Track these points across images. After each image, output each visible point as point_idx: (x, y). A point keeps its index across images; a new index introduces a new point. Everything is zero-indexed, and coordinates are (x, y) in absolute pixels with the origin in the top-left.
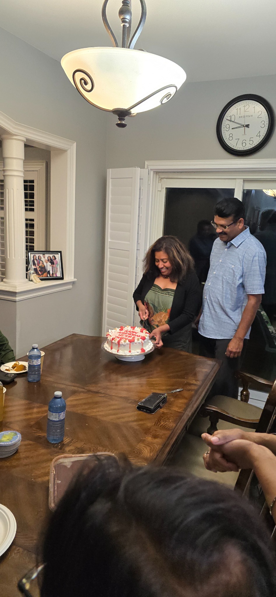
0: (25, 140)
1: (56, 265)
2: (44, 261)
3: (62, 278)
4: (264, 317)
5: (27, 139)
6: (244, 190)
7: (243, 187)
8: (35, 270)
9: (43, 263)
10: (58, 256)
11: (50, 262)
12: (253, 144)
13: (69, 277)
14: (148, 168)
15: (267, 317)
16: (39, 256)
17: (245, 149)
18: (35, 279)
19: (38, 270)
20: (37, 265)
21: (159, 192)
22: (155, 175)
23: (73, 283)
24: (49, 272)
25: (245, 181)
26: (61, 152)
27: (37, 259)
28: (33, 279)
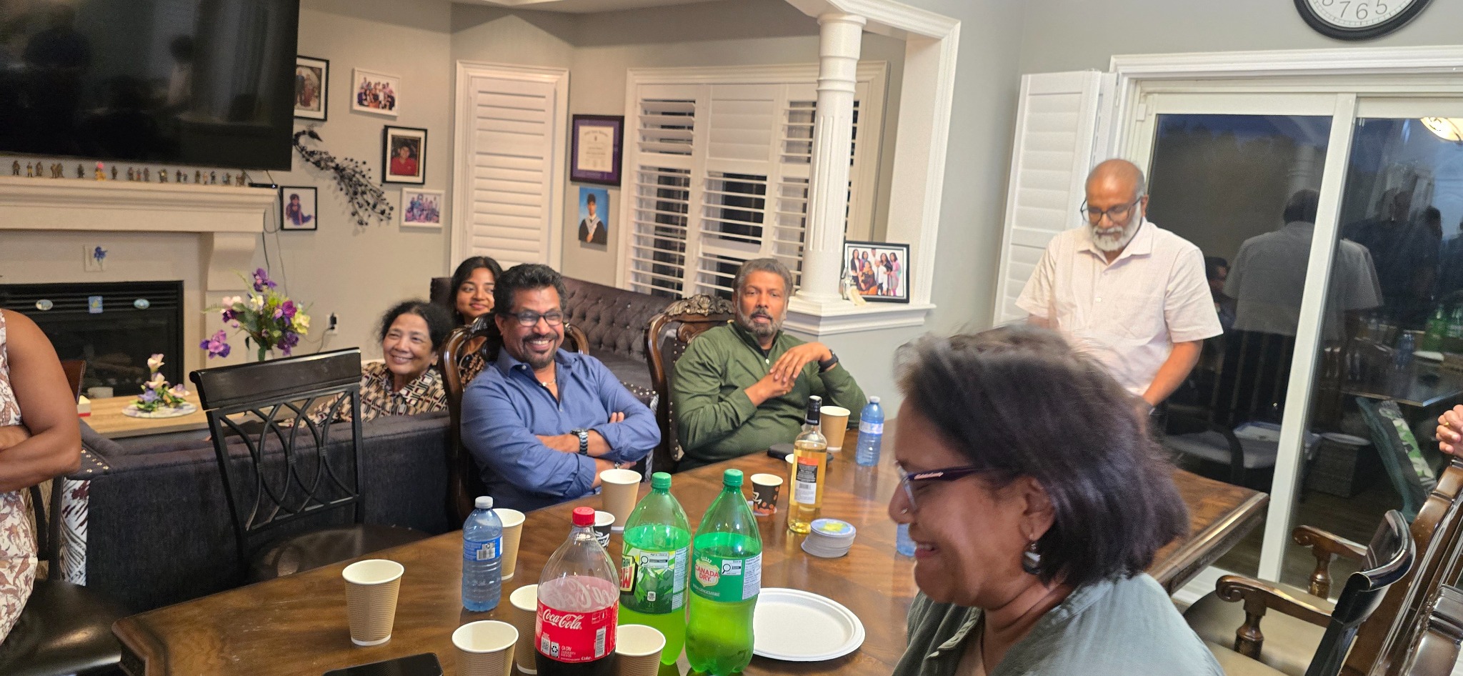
0: (864, 22)
1: (897, 273)
2: (873, 263)
3: (907, 301)
4: (1402, 435)
5: (868, 21)
6: (1358, 119)
7: (1356, 110)
8: (856, 279)
9: (871, 267)
10: (901, 255)
11: (886, 266)
12: (1387, 11)
13: (920, 300)
14: (1116, 70)
15: (1411, 434)
16: (863, 253)
17: (1364, 24)
18: (854, 297)
19: (860, 279)
20: (858, 270)
21: (1138, 123)
22: (1132, 86)
23: (928, 313)
24: (880, 286)
25: (1360, 98)
26: (928, 41)
27: (860, 257)
28: (850, 297)
